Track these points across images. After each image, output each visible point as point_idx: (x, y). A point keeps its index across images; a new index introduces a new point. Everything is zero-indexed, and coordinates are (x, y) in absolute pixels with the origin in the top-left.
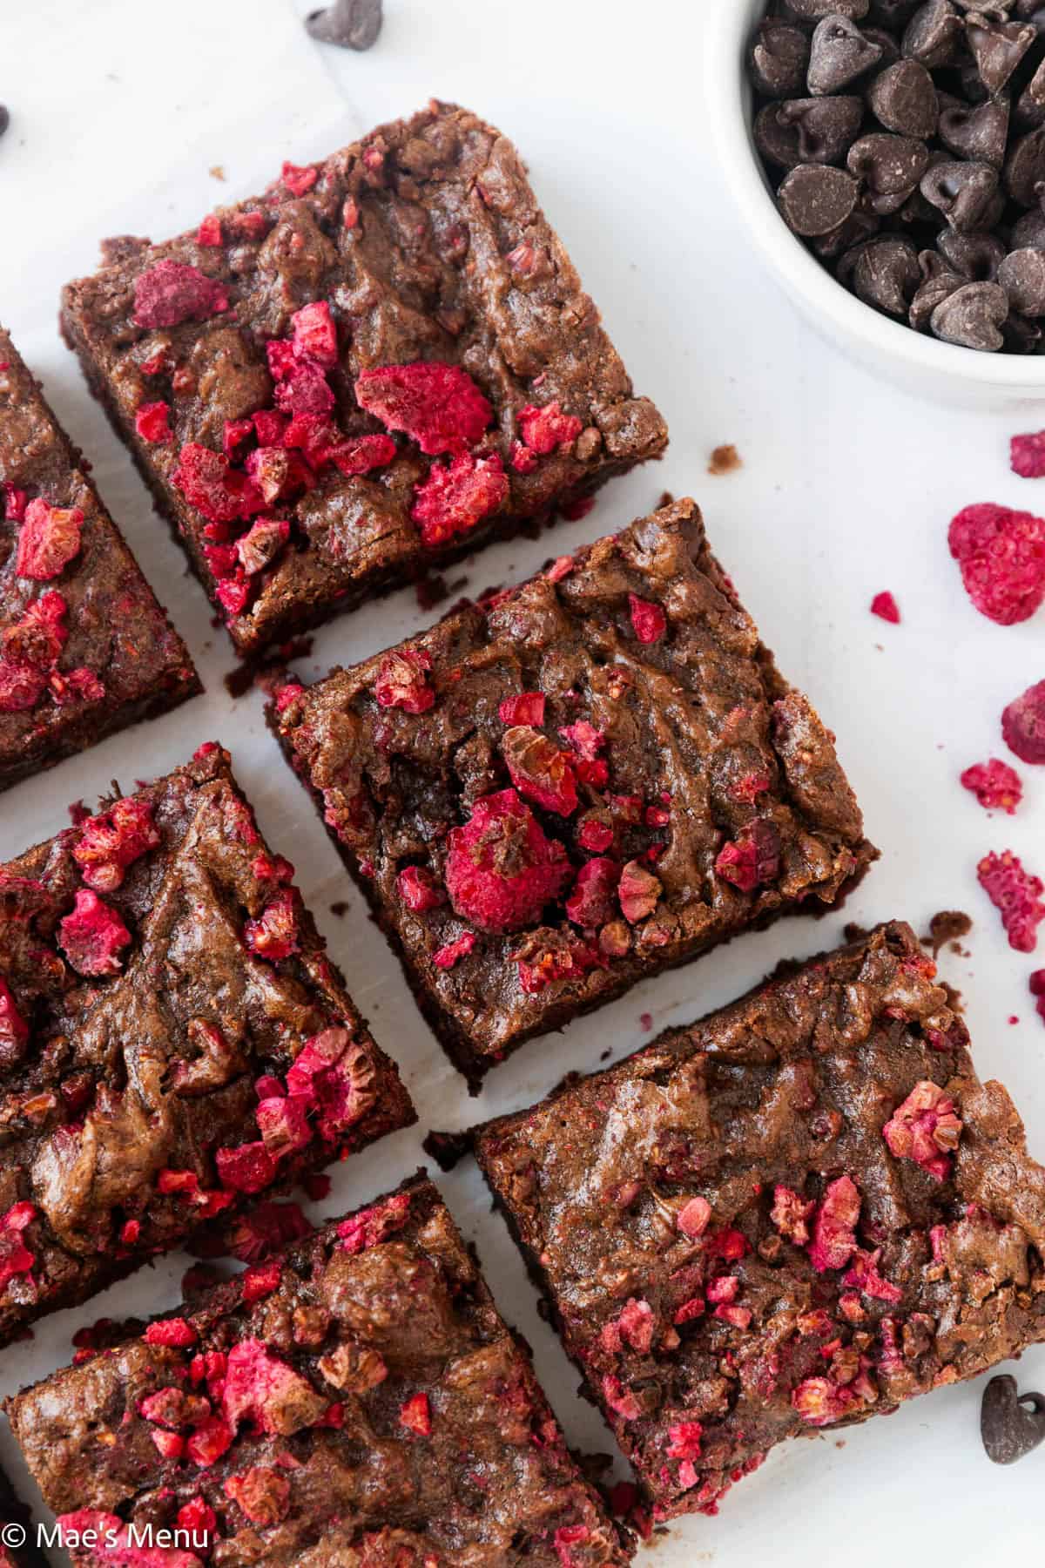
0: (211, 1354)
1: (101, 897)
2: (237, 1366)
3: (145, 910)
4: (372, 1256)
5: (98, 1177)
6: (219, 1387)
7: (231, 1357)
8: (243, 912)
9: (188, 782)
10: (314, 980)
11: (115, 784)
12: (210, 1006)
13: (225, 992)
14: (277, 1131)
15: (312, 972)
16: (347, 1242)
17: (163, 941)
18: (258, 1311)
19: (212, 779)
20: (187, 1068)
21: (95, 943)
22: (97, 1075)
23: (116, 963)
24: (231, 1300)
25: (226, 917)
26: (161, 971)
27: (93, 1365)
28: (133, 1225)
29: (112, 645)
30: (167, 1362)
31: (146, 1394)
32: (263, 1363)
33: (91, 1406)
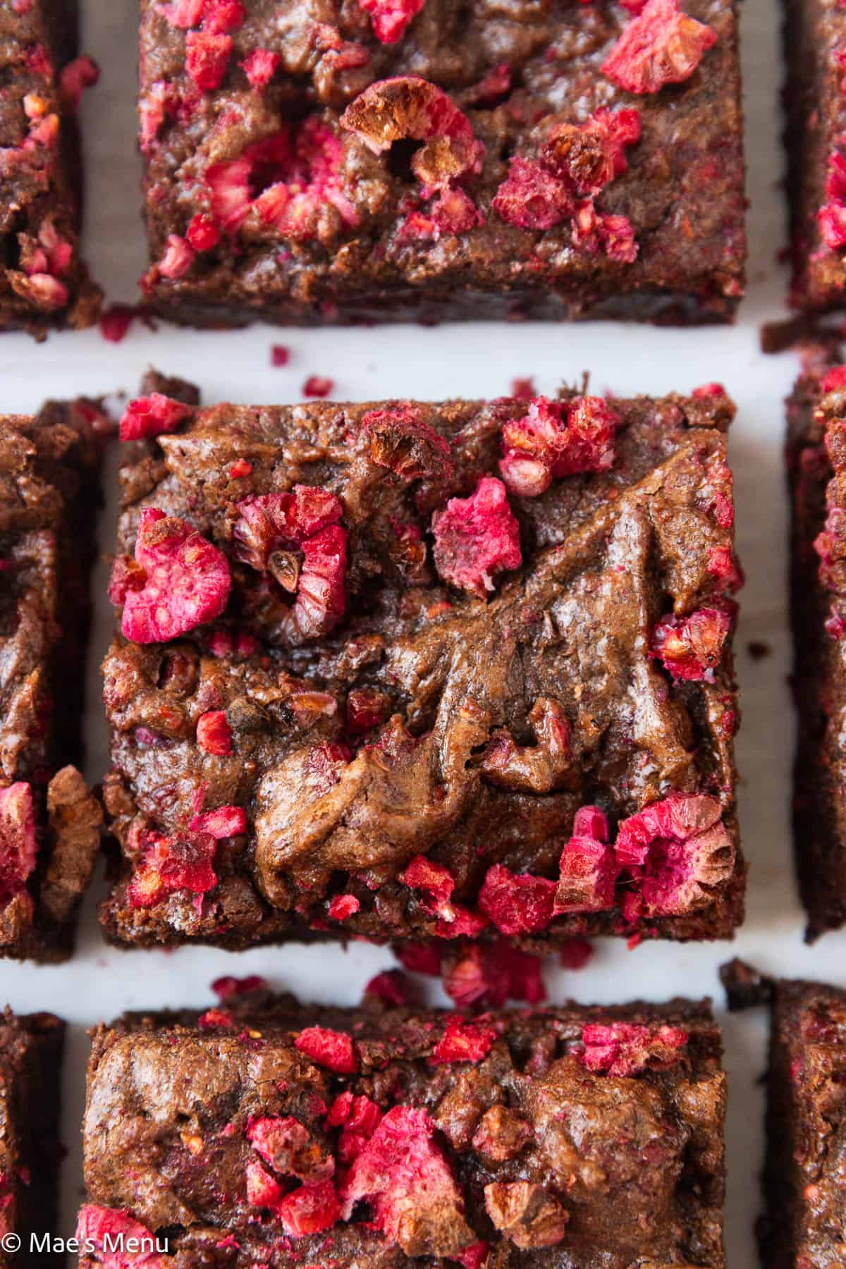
0: (364, 1101)
1: (512, 495)
2: (388, 1135)
3: (553, 539)
4: (617, 1090)
5: (341, 829)
6: (355, 1145)
7: (387, 1119)
8: (669, 600)
9: (678, 417)
10: (708, 725)
11: (586, 376)
12: (573, 692)
13: (600, 685)
14: (580, 884)
15: (713, 716)
16: (590, 1052)
17: (555, 587)
18: (443, 1076)
19: (711, 427)
20: (510, 751)
21: (475, 548)
22: (396, 702)
23: (489, 585)
24: (418, 1046)
25: (646, 597)
26: (536, 621)
27: (223, 1047)
28: (350, 902)
29: (668, 213)
30: (308, 1085)
31: (264, 1115)
32: (421, 1148)
33: (194, 1095)
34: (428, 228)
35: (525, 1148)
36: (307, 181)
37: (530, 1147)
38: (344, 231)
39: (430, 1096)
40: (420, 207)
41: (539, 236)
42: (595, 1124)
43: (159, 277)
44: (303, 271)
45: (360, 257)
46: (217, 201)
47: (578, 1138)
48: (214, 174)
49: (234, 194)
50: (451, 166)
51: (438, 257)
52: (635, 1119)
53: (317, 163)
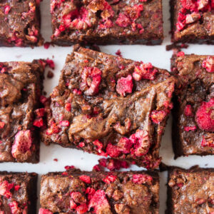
0: (92, 189)
2: (97, 195)
7: (96, 192)
16: (134, 180)
26: (131, 104)
27: (66, 178)
28: (83, 144)
29: (148, 24)
30: (82, 186)
31: (74, 191)
32: (103, 197)
33: (60, 188)
34: (103, 27)
35: (122, 197)
36: (82, 18)
37: (123, 197)
38: (88, 27)
39: (105, 188)
40: (102, 23)
41: (125, 28)
42: (135, 193)
43: (54, 37)
44: (81, 35)
45: (91, 32)
46: (65, 22)
47: (132, 196)
48: (64, 17)
49: (68, 21)
50: (108, 15)
51: (106, 32)
52: (142, 192)
53: (83, 15)
